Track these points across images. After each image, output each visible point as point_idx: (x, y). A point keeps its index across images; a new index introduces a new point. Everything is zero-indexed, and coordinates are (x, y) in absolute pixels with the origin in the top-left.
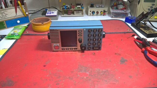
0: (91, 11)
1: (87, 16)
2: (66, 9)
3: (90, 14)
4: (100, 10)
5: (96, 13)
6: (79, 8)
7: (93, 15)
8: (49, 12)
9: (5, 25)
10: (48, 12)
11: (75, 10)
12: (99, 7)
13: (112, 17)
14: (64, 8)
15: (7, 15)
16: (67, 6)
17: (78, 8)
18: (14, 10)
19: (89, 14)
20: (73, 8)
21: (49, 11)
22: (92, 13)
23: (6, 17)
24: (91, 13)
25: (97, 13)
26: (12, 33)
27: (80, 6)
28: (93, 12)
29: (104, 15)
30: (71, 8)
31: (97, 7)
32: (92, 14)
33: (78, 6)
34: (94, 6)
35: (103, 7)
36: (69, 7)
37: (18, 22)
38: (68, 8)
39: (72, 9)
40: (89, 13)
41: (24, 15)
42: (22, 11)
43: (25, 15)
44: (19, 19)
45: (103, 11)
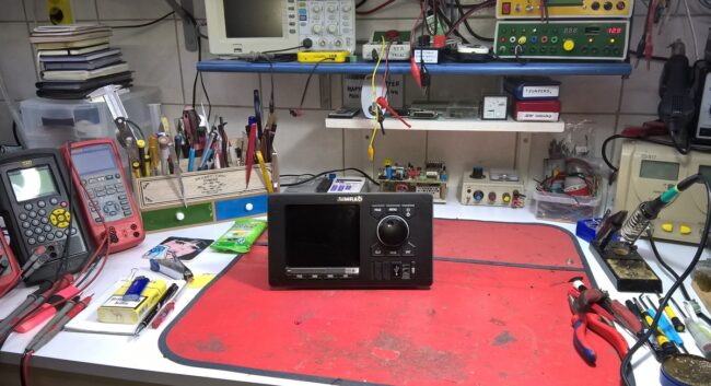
0: (469, 191)
1: (459, 204)
2: (392, 178)
3: (468, 199)
4: (501, 188)
5: (486, 197)
6: (434, 177)
7: (477, 204)
8: (339, 184)
9: (214, 214)
10: (334, 183)
11: (419, 185)
12: (501, 179)
13: (539, 216)
14: (385, 174)
15: (222, 188)
16: (394, 171)
17: (428, 177)
18: (243, 174)
19: (464, 200)
20: (413, 177)
21: (338, 181)
22: (475, 195)
23: (219, 192)
24: (471, 195)
25: (492, 197)
26: (230, 235)
27: (435, 173)
28: (478, 195)
29: (514, 207)
30: (406, 177)
31: (494, 178)
32: (472, 199)
33: (428, 173)
34: (484, 173)
35: (513, 178)
36: (401, 172)
37: (249, 207)
38: (398, 177)
39: (410, 180)
40: (465, 194)
41: (266, 189)
42: (263, 178)
43: (271, 190)
44: (252, 199)
45: (511, 195)
